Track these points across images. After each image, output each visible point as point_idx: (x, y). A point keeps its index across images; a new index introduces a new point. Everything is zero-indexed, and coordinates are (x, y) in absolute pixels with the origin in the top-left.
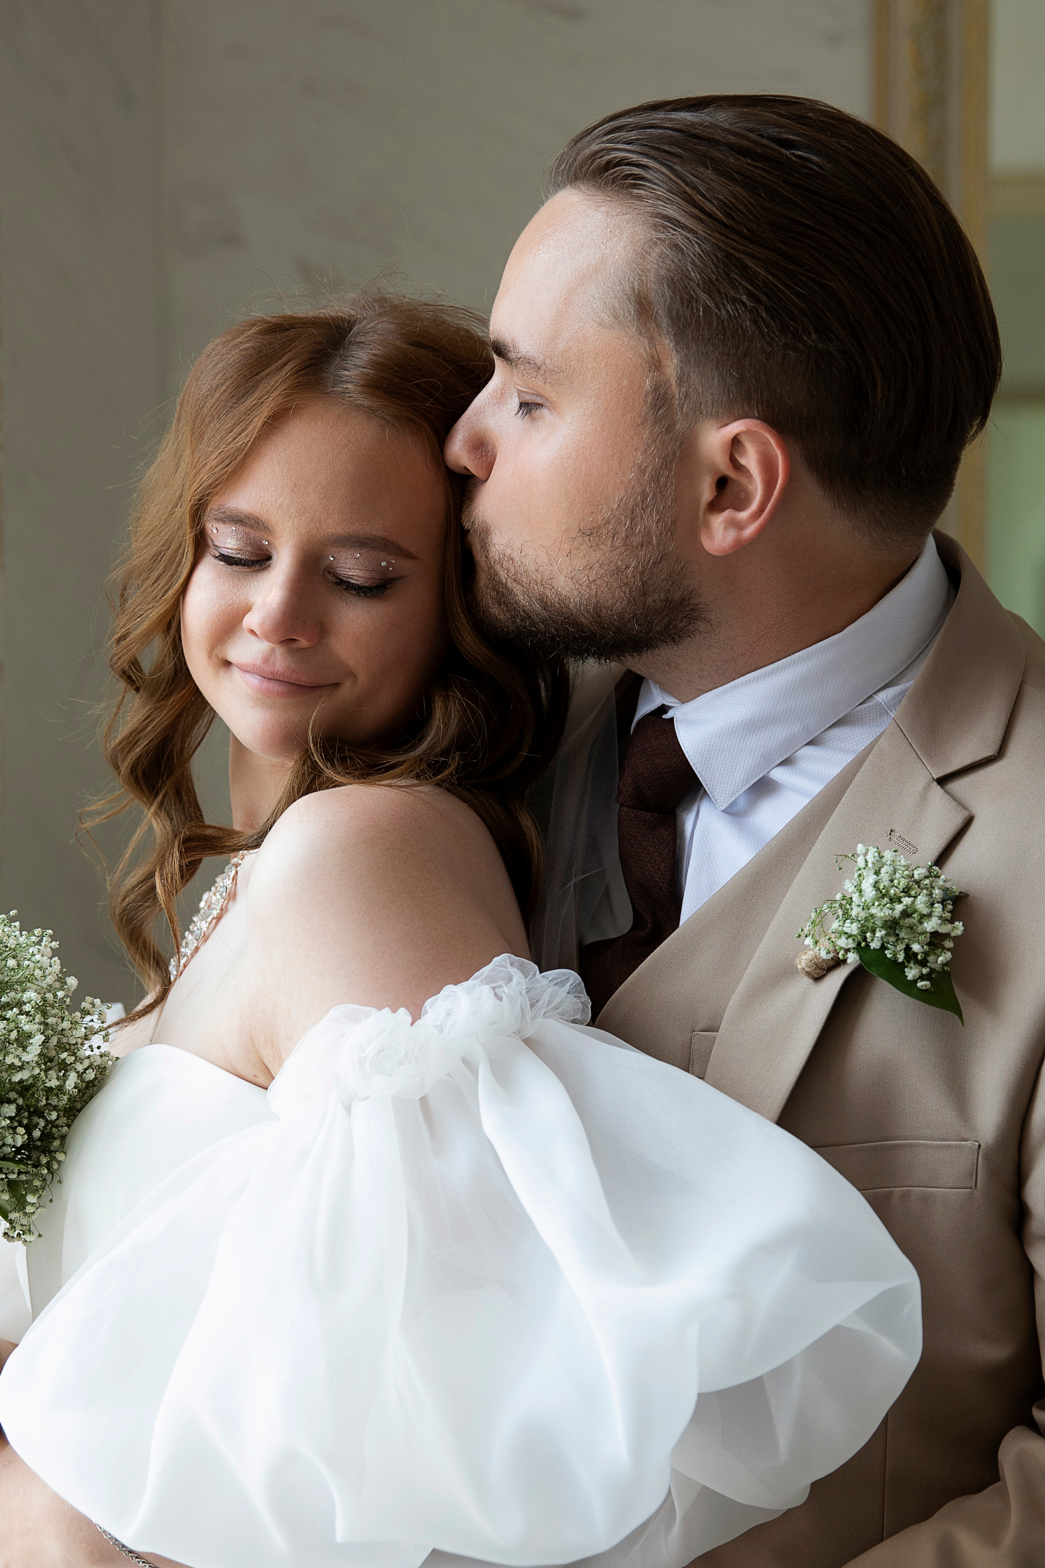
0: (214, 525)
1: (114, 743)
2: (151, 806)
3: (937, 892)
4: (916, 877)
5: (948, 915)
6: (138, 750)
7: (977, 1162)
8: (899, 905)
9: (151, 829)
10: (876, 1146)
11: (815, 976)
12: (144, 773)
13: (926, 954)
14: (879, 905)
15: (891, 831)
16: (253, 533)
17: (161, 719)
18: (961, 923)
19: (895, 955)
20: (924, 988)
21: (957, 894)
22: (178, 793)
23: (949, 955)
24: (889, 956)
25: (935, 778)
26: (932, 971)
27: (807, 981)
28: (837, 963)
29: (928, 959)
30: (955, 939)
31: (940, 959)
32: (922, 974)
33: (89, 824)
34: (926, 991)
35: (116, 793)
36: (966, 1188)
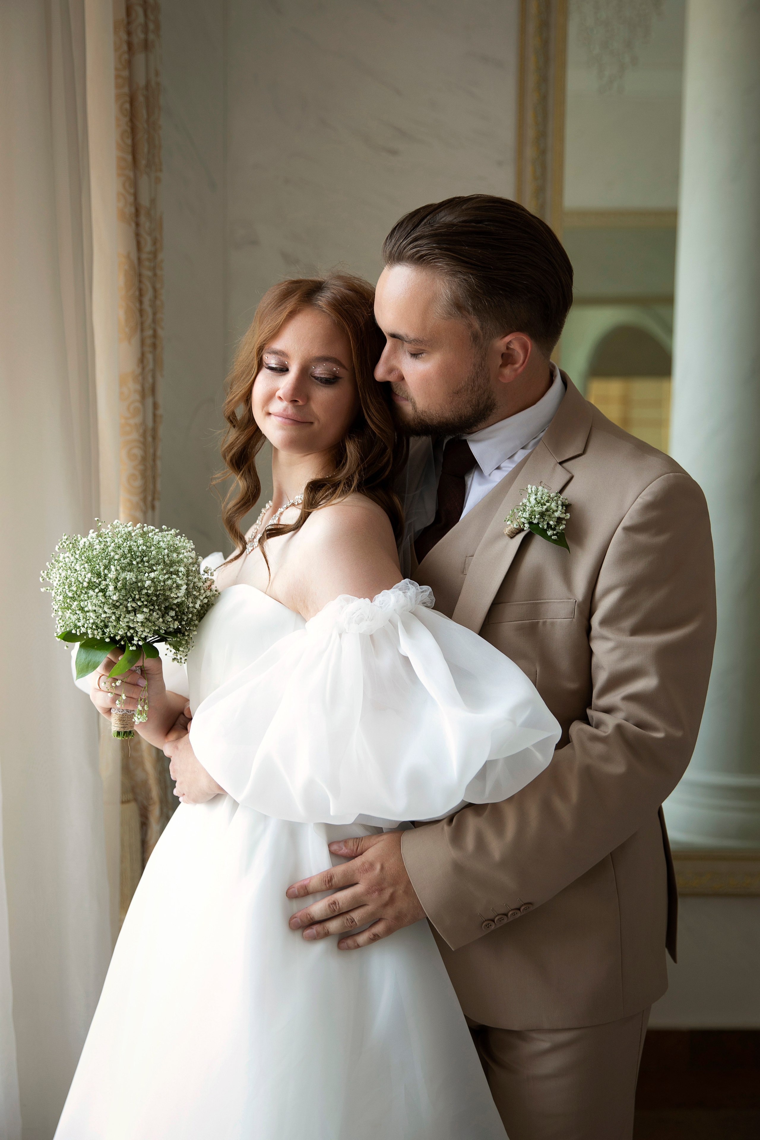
0: (266, 355)
1: (223, 449)
2: (238, 475)
3: (559, 502)
4: (551, 496)
5: (564, 511)
6: (233, 451)
7: (575, 608)
8: (545, 506)
9: (238, 484)
10: (534, 603)
11: (511, 536)
12: (236, 461)
13: (555, 526)
14: (537, 506)
15: (541, 482)
16: (282, 358)
17: (243, 439)
18: (569, 514)
19: (543, 526)
20: (554, 539)
21: (567, 504)
22: (249, 471)
23: (564, 526)
24: (541, 527)
25: (558, 462)
26: (558, 533)
27: (508, 538)
28: (521, 530)
29: (556, 528)
30: (566, 520)
31: (561, 527)
32: (554, 533)
33: (214, 483)
34: (555, 540)
35: (225, 470)
36: (570, 618)
